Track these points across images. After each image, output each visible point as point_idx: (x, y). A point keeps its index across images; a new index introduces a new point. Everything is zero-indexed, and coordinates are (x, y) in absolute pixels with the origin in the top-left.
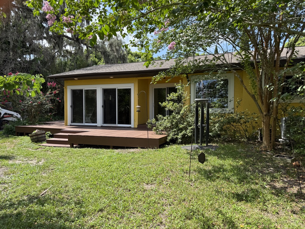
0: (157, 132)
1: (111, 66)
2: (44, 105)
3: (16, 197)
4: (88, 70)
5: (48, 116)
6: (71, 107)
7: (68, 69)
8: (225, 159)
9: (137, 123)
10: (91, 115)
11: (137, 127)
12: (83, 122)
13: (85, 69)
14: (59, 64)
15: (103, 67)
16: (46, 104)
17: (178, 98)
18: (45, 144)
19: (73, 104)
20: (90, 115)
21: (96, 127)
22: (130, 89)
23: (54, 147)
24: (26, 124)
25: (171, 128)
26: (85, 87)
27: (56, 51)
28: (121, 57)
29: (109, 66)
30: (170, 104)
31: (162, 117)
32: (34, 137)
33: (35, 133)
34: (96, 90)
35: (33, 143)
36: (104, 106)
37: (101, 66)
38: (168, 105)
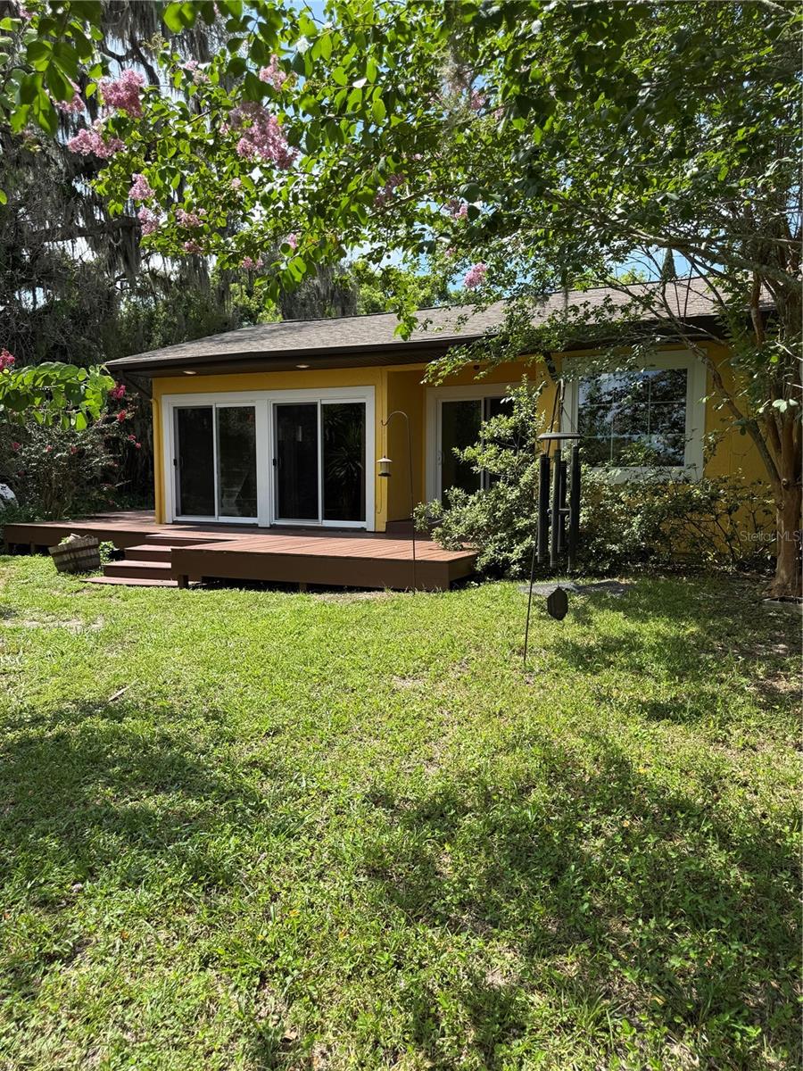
0: (447, 542)
1: (302, 327)
2: (88, 457)
3: (46, 704)
4: (227, 342)
5: (101, 492)
6: (175, 464)
7: (158, 338)
8: (645, 619)
9: (384, 517)
10: (237, 489)
11: (384, 529)
12: (213, 514)
13: (217, 337)
14: (129, 320)
15: (274, 331)
16: (95, 456)
17: (515, 435)
18: (98, 577)
19: (181, 454)
20: (235, 489)
21: (253, 529)
22: (363, 405)
23: (129, 585)
24: (33, 519)
25: (491, 529)
26: (219, 400)
27: (117, 275)
28: (336, 294)
29: (294, 328)
30: (488, 453)
31: (463, 496)
32: (66, 557)
33: (67, 545)
34: (253, 408)
35: (62, 574)
36: (280, 463)
37: (268, 328)
38: (483, 457)
